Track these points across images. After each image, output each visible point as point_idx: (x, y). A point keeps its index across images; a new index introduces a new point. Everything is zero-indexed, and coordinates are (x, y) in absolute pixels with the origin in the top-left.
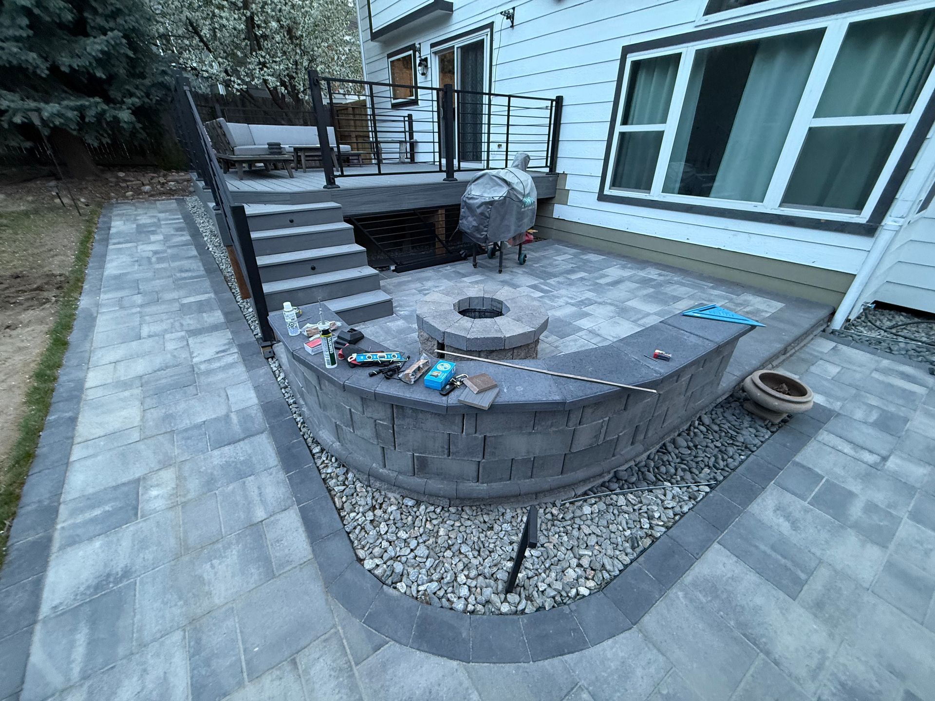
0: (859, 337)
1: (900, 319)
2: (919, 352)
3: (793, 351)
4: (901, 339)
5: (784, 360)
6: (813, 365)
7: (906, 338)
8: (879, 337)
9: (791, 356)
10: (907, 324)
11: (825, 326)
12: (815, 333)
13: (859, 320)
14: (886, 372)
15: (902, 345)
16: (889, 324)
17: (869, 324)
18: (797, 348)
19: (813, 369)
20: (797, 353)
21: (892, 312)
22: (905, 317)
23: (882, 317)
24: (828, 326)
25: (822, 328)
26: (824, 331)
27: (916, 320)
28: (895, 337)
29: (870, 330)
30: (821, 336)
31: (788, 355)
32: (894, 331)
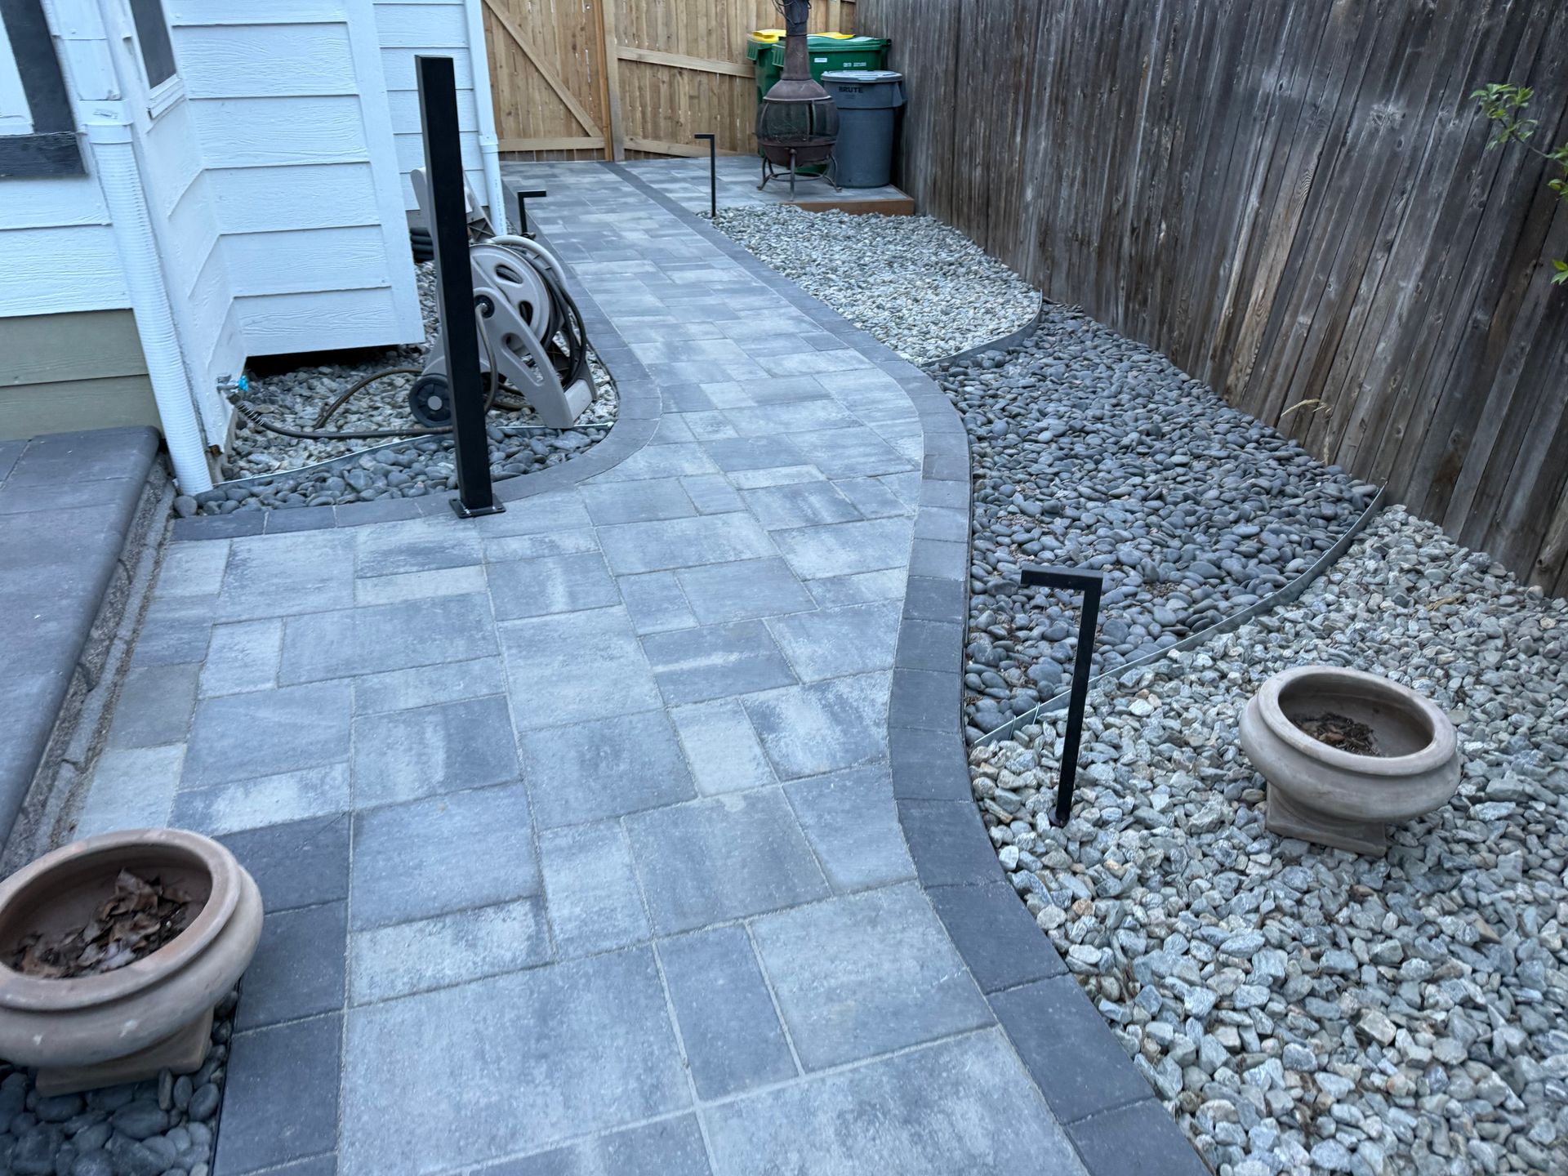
0: (270, 489)
1: (327, 386)
2: (408, 466)
3: (119, 648)
4: (358, 447)
5: (107, 707)
6: (202, 664)
7: (364, 438)
8: (312, 463)
9: (122, 671)
10: (345, 399)
11: (168, 499)
12: (153, 538)
13: (246, 432)
14: (379, 567)
15: (366, 462)
16: (310, 412)
17: (271, 435)
18: (124, 632)
19: (214, 681)
20: (139, 648)
21: (302, 375)
22: (331, 376)
23: (289, 399)
24: (179, 493)
25: (164, 510)
26: (176, 513)
27: (357, 376)
28: (342, 446)
29: (284, 449)
30: (179, 537)
31: (108, 676)
32: (331, 428)
